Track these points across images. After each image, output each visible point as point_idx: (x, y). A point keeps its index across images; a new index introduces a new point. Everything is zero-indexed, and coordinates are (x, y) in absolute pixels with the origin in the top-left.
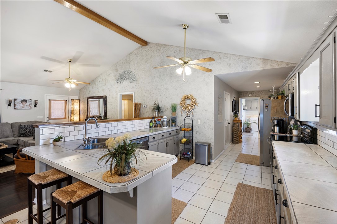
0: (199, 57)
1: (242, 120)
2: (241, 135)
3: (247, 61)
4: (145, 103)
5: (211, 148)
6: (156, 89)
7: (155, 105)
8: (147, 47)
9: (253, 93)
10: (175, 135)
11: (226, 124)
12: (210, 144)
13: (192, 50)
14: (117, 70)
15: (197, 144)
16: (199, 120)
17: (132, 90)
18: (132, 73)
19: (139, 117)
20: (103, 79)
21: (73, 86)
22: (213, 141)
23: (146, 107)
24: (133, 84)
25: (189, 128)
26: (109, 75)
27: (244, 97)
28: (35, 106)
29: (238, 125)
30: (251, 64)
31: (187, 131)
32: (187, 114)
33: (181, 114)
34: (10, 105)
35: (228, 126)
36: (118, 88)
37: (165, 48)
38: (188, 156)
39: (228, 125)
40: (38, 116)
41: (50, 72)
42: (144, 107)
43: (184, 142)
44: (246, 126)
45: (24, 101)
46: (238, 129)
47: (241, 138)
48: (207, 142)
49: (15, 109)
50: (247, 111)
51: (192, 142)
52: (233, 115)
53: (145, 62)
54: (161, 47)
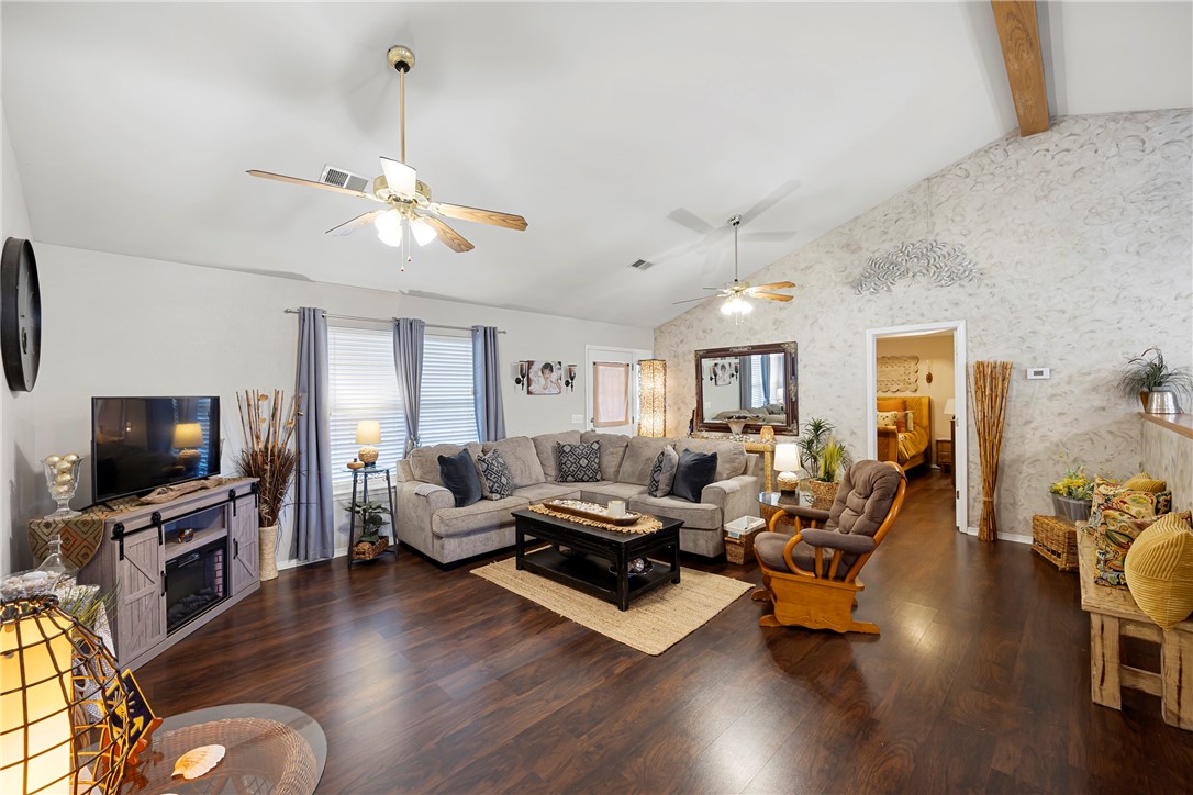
4: (1043, 360)
6: (1115, 302)
14: (852, 248)
17: (948, 313)
18: (948, 249)
23: (1046, 375)
26: (809, 267)
28: (568, 383)
34: (520, 381)
41: (650, 265)
42: (1031, 377)
45: (548, 367)
49: (529, 393)
53: (1037, 199)
54: (1149, 125)
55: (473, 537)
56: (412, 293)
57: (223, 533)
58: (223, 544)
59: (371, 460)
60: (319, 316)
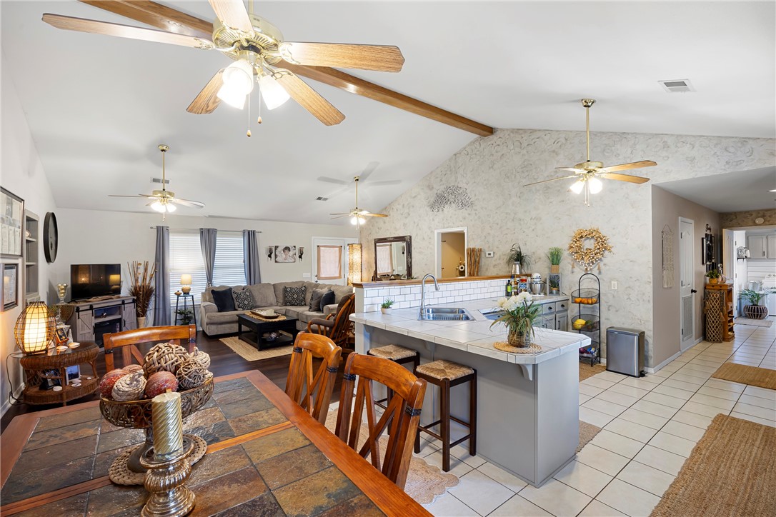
0: (613, 148)
1: (732, 285)
2: (731, 321)
3: (740, 147)
4: (491, 248)
5: (645, 342)
6: (513, 220)
7: (514, 252)
8: (493, 139)
9: (768, 214)
10: (559, 312)
11: (684, 292)
12: (644, 333)
13: (596, 135)
14: (430, 188)
15: (613, 332)
16: (616, 283)
17: (461, 223)
18: (461, 191)
19: (477, 275)
20: (403, 205)
21: (362, 222)
22: (651, 327)
23: (492, 255)
24: (464, 212)
25: (592, 298)
26: (415, 197)
27: (739, 226)
28: (300, 257)
29: (721, 297)
30: (752, 153)
31: (588, 304)
32: (586, 269)
33: (570, 269)
34: (270, 256)
35: (691, 297)
36: (433, 220)
37: (532, 137)
38: (590, 356)
39: (690, 294)
40: (304, 274)
41: (326, 199)
42: (487, 256)
43: (580, 327)
44: (747, 302)
45: (287, 249)
46: (721, 306)
47: (731, 330)
48: (635, 329)
49: (276, 262)
50: (751, 263)
51: (598, 328)
52: (705, 273)
53: (490, 168)
54: (523, 136)
55: (223, 326)
56: (210, 216)
57: (119, 317)
58: (119, 320)
59: (187, 291)
60: (165, 229)
